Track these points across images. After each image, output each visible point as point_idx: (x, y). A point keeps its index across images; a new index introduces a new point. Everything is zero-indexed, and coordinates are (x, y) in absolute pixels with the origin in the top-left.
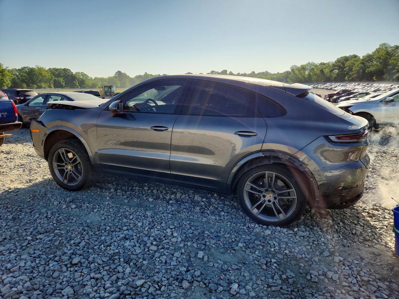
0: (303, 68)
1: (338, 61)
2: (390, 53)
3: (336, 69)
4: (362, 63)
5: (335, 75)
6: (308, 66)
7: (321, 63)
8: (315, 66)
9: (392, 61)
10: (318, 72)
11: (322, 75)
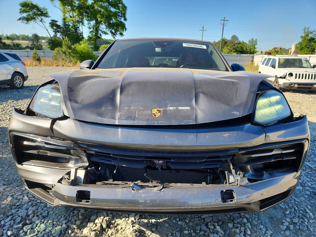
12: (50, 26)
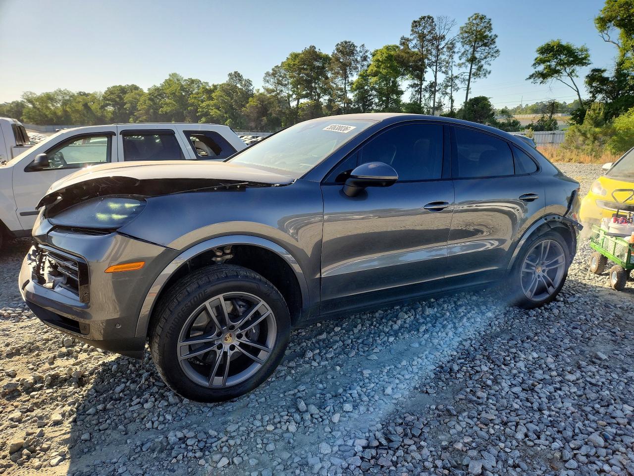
0: (50, 98)
1: (111, 91)
2: (186, 88)
3: (110, 104)
4: (150, 99)
5: (110, 114)
6: (58, 95)
7: (80, 92)
8: (71, 96)
9: (193, 101)
10: (80, 107)
11: (87, 113)
12: (586, 82)
